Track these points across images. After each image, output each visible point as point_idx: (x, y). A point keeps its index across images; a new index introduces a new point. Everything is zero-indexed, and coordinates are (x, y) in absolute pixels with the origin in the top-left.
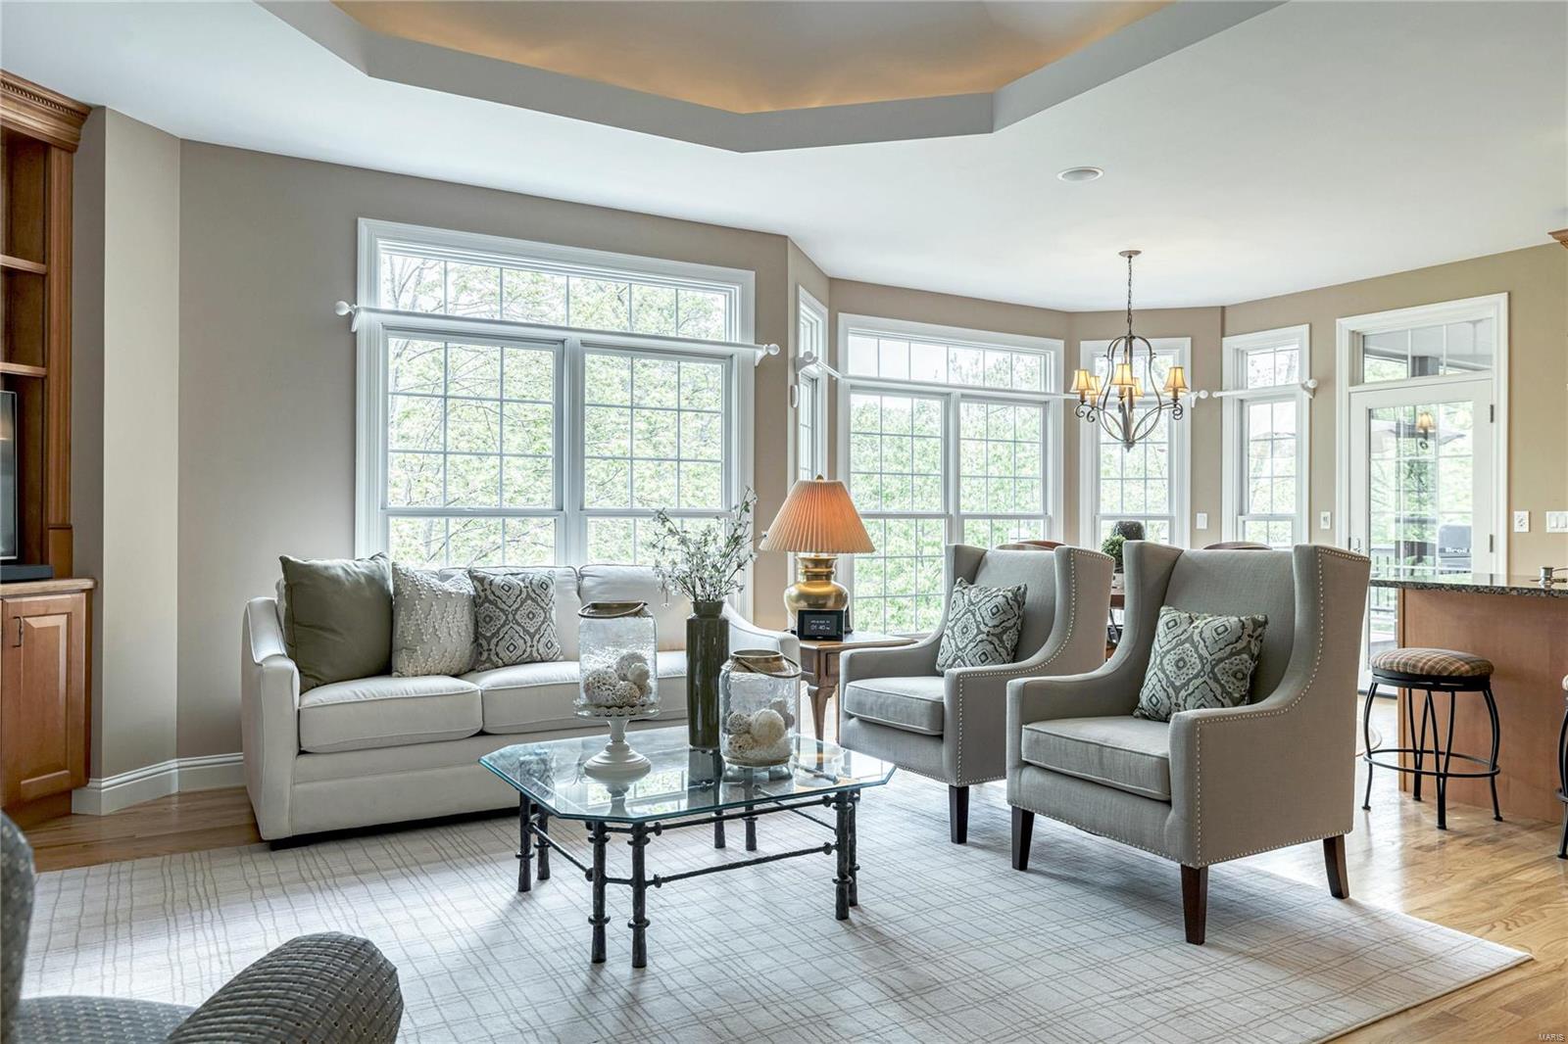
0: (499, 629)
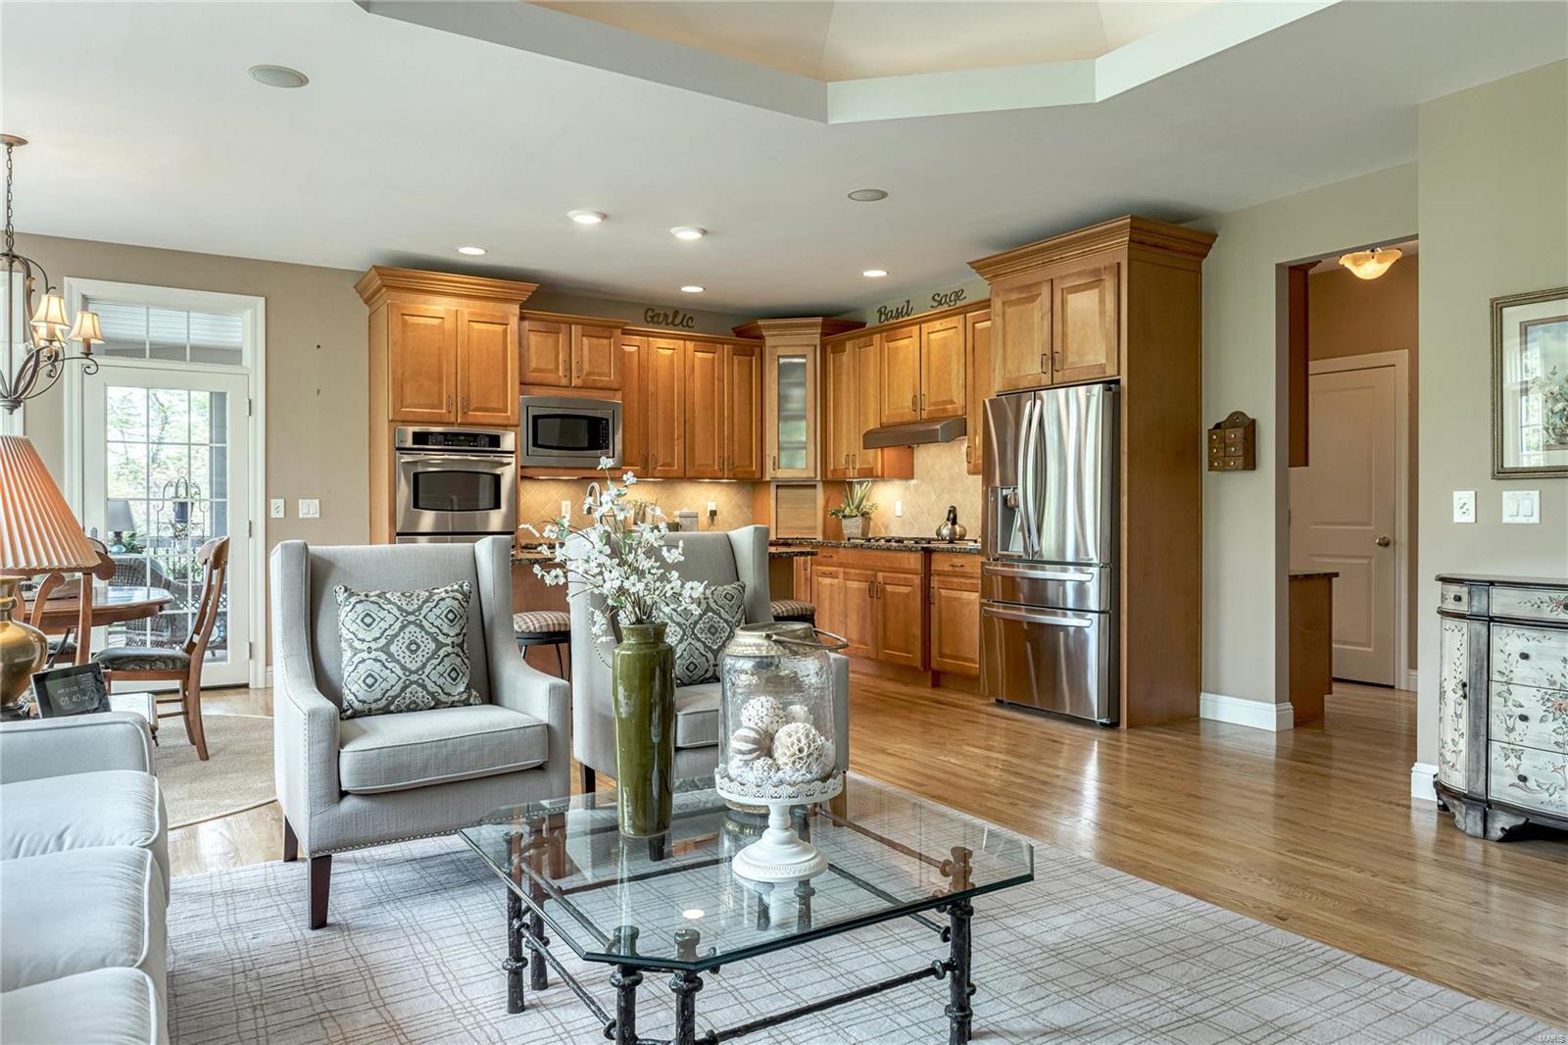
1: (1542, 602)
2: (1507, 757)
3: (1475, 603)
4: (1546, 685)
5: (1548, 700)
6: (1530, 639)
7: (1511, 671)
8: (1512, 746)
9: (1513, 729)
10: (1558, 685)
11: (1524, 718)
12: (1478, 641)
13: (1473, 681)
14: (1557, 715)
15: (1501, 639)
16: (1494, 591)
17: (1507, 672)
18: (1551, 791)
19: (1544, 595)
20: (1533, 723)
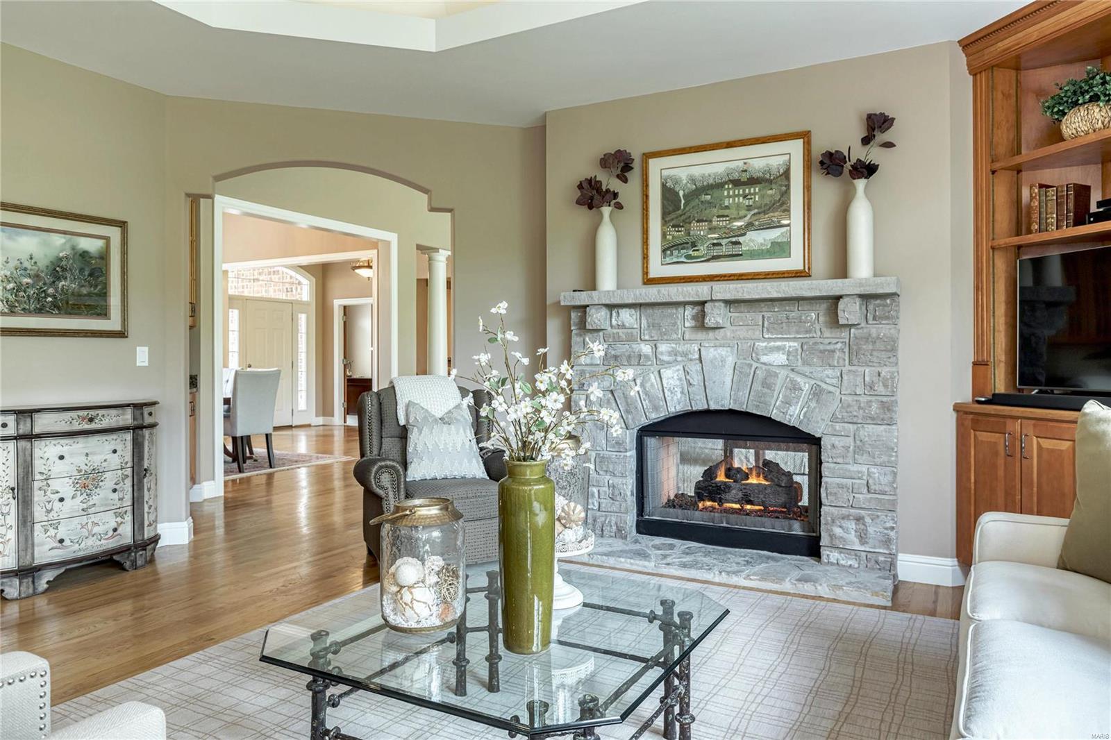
1: (73, 419)
2: (46, 531)
3: (21, 426)
4: (75, 473)
5: (77, 483)
6: (64, 445)
7: (50, 470)
8: (50, 522)
9: (52, 510)
10: (83, 472)
11: (61, 500)
12: (25, 455)
13: (21, 484)
14: (83, 492)
15: (40, 449)
16: (36, 416)
17: (46, 472)
18: (80, 542)
19: (74, 414)
20: (68, 502)
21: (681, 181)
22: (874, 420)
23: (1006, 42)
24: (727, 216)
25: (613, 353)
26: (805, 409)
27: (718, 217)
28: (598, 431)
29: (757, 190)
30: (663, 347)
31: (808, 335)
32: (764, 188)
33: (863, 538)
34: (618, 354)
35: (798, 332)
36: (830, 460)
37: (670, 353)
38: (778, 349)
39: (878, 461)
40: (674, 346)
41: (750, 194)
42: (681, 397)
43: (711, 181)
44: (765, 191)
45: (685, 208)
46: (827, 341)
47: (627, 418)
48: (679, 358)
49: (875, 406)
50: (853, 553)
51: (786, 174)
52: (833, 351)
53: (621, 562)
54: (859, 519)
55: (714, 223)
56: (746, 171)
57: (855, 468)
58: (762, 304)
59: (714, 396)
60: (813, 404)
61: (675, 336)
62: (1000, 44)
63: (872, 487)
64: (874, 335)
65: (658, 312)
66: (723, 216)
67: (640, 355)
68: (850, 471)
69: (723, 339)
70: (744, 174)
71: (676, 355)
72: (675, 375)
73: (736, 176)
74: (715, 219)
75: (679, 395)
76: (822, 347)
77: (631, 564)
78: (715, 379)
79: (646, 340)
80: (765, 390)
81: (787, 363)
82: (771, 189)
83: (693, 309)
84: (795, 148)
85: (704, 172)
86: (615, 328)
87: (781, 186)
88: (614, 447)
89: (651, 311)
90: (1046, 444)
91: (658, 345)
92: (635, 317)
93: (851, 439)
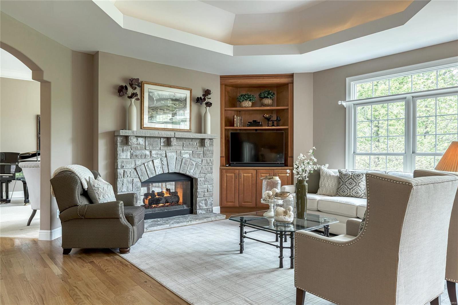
0: (353, 187)
21: (155, 95)
22: (209, 172)
23: (232, 80)
24: (169, 110)
25: (135, 154)
26: (195, 171)
27: (166, 109)
28: (129, 184)
29: (178, 103)
30: (154, 152)
31: (194, 149)
32: (180, 103)
33: (206, 205)
34: (137, 154)
35: (192, 148)
36: (200, 185)
37: (156, 154)
38: (187, 153)
39: (210, 183)
40: (157, 151)
41: (176, 104)
42: (160, 169)
43: (164, 97)
44: (180, 104)
45: (156, 104)
46: (199, 151)
47: (141, 178)
48: (159, 156)
49: (209, 168)
50: (204, 209)
51: (186, 100)
52: (200, 154)
53: (159, 228)
54: (205, 200)
55: (165, 111)
56: (174, 96)
57: (205, 186)
58: (183, 139)
59: (171, 168)
60: (196, 169)
61: (157, 148)
62: (230, 80)
63: (209, 190)
64: (209, 149)
65: (152, 139)
66: (168, 109)
67: (146, 155)
68: (204, 187)
69: (172, 150)
70: (174, 97)
71: (158, 155)
72: (159, 162)
73: (172, 97)
74: (165, 110)
75: (160, 168)
76: (197, 153)
77: (162, 227)
78: (171, 163)
79: (148, 150)
80: (185, 166)
81: (189, 157)
82: (182, 104)
83: (163, 139)
84: (188, 93)
85: (162, 93)
86: (136, 145)
87: (184, 103)
88: (136, 189)
89: (149, 139)
90: (245, 175)
91: (152, 151)
92: (143, 141)
93: (204, 178)
